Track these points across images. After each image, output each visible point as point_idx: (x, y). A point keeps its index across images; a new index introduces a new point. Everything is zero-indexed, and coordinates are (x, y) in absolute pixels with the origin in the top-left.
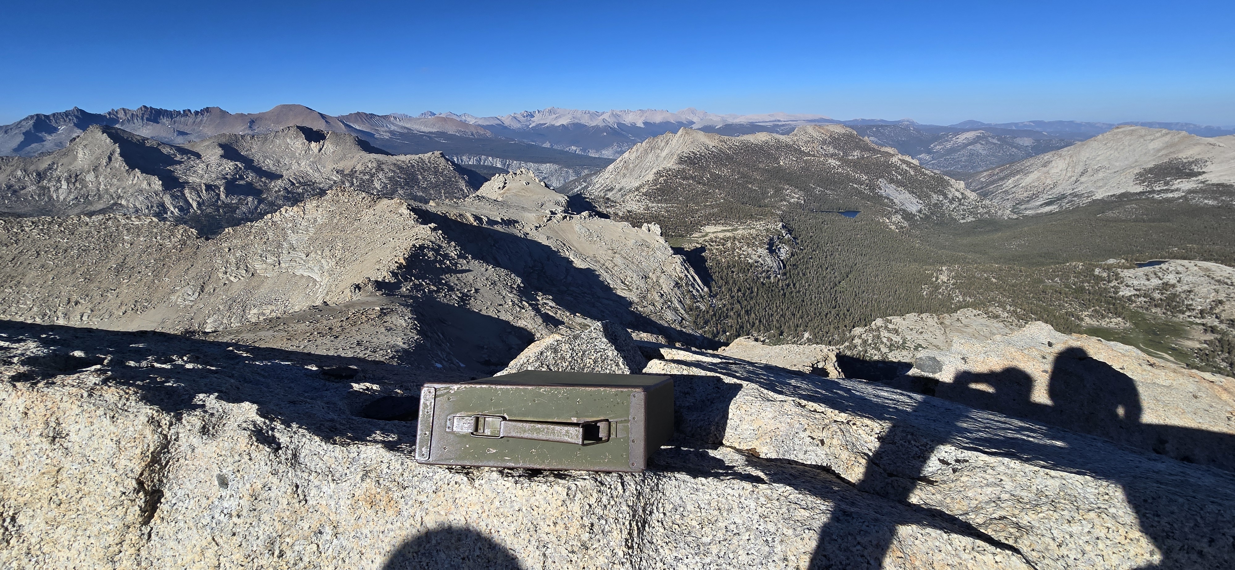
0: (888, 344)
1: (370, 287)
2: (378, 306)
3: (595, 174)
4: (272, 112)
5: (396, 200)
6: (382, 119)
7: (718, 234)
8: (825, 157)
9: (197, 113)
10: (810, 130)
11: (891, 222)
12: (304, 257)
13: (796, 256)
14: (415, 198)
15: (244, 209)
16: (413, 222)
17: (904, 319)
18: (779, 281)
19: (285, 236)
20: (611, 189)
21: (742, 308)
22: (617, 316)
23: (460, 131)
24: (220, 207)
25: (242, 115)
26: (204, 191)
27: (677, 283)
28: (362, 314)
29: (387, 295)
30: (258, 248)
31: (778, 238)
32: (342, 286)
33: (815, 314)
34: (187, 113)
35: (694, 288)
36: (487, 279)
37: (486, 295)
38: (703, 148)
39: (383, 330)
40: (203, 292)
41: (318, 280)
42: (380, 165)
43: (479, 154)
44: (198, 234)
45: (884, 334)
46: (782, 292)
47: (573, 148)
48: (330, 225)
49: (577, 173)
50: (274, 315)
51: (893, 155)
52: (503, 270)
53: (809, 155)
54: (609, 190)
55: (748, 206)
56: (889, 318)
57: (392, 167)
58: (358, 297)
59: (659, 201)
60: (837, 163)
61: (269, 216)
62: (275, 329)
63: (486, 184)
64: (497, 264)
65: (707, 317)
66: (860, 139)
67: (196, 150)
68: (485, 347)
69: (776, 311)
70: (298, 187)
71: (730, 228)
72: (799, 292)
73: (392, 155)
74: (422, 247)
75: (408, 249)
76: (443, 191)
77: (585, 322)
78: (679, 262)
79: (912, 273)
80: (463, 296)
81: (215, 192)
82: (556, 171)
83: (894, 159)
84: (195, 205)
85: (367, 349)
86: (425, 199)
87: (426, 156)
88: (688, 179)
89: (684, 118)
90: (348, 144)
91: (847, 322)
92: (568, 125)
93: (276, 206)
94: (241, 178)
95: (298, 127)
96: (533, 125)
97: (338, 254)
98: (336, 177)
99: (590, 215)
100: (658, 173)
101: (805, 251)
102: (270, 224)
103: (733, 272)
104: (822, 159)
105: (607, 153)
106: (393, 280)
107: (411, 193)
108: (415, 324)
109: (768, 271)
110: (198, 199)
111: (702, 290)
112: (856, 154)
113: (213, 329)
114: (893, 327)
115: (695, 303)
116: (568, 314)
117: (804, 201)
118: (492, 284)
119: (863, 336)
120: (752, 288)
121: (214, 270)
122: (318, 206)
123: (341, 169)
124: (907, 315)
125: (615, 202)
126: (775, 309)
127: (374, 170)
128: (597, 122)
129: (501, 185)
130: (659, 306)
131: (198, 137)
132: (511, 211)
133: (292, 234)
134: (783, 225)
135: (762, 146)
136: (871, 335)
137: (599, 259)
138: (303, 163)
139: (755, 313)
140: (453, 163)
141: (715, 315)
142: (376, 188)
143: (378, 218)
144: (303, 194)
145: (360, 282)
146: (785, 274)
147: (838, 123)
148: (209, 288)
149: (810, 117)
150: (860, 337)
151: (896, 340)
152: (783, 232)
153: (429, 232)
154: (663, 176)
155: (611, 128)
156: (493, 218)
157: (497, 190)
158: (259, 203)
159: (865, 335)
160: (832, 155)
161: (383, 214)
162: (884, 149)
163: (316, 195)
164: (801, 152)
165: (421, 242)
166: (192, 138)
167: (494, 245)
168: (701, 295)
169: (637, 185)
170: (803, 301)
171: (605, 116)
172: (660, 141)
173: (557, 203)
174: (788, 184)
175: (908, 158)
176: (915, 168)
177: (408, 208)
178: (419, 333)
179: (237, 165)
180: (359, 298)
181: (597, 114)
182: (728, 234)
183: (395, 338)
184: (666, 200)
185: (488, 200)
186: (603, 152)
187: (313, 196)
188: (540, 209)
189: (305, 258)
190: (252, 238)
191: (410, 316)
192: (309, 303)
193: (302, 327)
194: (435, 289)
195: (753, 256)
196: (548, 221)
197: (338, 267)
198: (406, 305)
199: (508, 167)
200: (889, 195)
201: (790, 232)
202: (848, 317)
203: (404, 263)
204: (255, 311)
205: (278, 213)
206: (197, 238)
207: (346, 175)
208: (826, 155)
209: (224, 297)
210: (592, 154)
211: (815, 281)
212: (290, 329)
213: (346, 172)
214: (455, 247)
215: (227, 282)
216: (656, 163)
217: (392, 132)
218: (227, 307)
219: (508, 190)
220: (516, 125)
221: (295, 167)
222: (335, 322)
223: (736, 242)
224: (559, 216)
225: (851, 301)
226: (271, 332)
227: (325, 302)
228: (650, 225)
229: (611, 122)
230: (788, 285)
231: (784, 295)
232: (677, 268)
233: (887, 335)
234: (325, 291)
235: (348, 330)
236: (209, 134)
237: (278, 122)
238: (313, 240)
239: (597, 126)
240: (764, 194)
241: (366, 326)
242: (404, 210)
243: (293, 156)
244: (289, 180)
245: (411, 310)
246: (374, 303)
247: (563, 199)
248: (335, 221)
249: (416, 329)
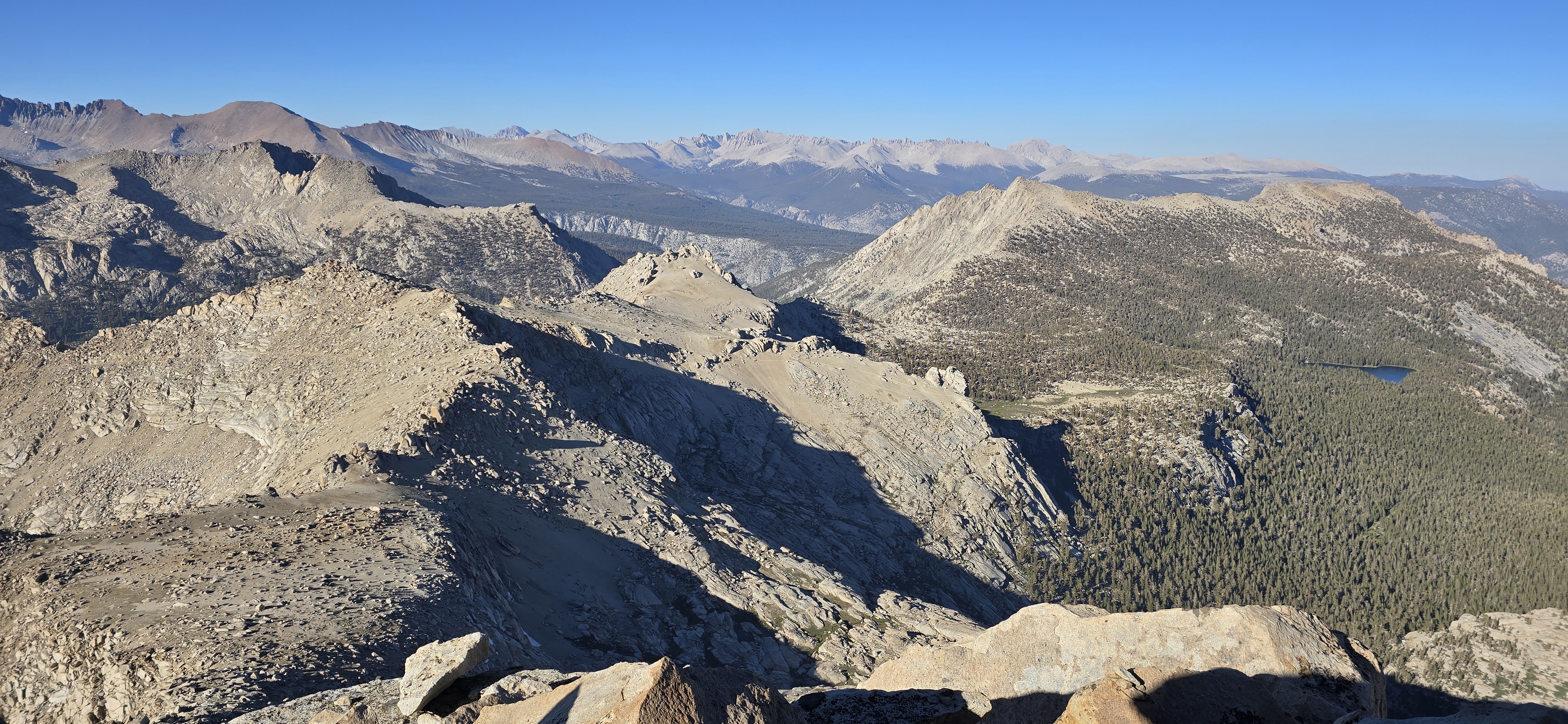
0: (1492, 676)
1: (365, 465)
2: (376, 503)
3: (833, 262)
4: (218, 114)
5: (438, 293)
6: (425, 138)
7: (1091, 400)
8: (1329, 249)
9: (80, 109)
10: (1296, 191)
11: (1486, 397)
12: (242, 394)
13: (1266, 459)
14: (473, 291)
15: (139, 294)
16: (465, 337)
17: (1529, 621)
18: (1226, 510)
19: (211, 353)
20: (864, 295)
21: (1143, 566)
22: (866, 560)
23: (572, 167)
24: (95, 287)
25: (163, 117)
26: (69, 256)
27: (998, 498)
28: (344, 518)
29: (399, 482)
30: (157, 371)
31: (1226, 416)
32: (309, 458)
33: (1314, 592)
34: (61, 108)
35: (1035, 510)
36: (602, 461)
37: (596, 495)
38: (1061, 220)
39: (381, 554)
40: (36, 452)
41: (262, 443)
42: (411, 223)
43: (606, 212)
44: (46, 337)
45: (1481, 651)
46: (1234, 536)
47: (792, 210)
48: (302, 335)
49: (797, 260)
50: (166, 509)
51: (1486, 253)
52: (636, 444)
53: (1295, 244)
54: (859, 296)
55: (1155, 346)
56: (1494, 615)
57: (434, 230)
58: (339, 481)
59: (964, 324)
60: (1357, 262)
61: (187, 310)
62: (165, 539)
63: (616, 272)
64: (626, 433)
65: (1064, 577)
66: (1408, 215)
67: (71, 177)
68: (587, 606)
69: (1222, 577)
70: (249, 258)
71: (1117, 388)
72: (1274, 538)
73: (437, 206)
74: (478, 388)
75: (452, 390)
76: (528, 281)
77: (800, 567)
78: (1003, 453)
79: (1540, 515)
80: (550, 494)
81: (89, 258)
82: (755, 253)
83: (1489, 262)
84: (48, 281)
85: (343, 594)
86: (492, 295)
87: (502, 212)
88: (1026, 281)
89: (1021, 160)
90: (355, 181)
91: (1390, 617)
92: (784, 164)
93: (201, 291)
94: (144, 235)
95: (264, 144)
96: (716, 161)
97: (311, 393)
98: (324, 243)
99: (820, 345)
100: (965, 267)
101: (1285, 450)
102: (185, 326)
103: (1122, 483)
104: (1322, 254)
105: (858, 223)
106: (414, 453)
107: (466, 282)
108: (447, 548)
109: (1202, 487)
110: (57, 271)
111: (1054, 518)
112: (1399, 246)
113: (44, 530)
114: (1503, 637)
115: (1038, 544)
116: (764, 547)
117: (1284, 341)
118: (611, 472)
119: (1431, 654)
120: (1166, 521)
121: (67, 409)
122: (283, 297)
123: (336, 227)
124: (1536, 612)
125: (872, 321)
126: (1218, 573)
127: (398, 234)
128: (845, 161)
129: (646, 275)
130: (957, 545)
131: (75, 153)
132: (663, 326)
133: (225, 349)
134: (1235, 389)
135: (1188, 221)
136: (1449, 652)
137: (832, 434)
138: (265, 213)
139: (1172, 578)
140: (553, 227)
141: (1081, 574)
142: (397, 268)
143: (397, 326)
144: (256, 271)
145: (346, 452)
146: (1241, 496)
147: (1358, 179)
148: (48, 447)
149: (1296, 167)
150: (1423, 654)
151: (1511, 668)
152: (1236, 403)
153: (496, 360)
154: (973, 274)
155: (869, 173)
156: (624, 339)
157: (636, 283)
158: (170, 285)
159: (1435, 651)
160: (1346, 247)
161: (408, 318)
162: (1462, 239)
163: (282, 274)
164: (1276, 236)
165: (476, 379)
166: (63, 154)
167: (622, 394)
168: (1050, 529)
169: (917, 288)
170: (1285, 560)
171: (861, 151)
172: (971, 202)
173: (755, 318)
174: (1247, 303)
175: (1521, 261)
176: (1537, 282)
177: (459, 310)
178: (453, 566)
179: (139, 210)
180: (341, 484)
181: (843, 146)
182: (1113, 401)
183: (403, 574)
184: (977, 323)
185: (617, 302)
186: (852, 221)
187: (276, 276)
188: (719, 327)
189: (243, 398)
190: (147, 350)
191: (440, 530)
192: (240, 490)
193: (219, 537)
194: (496, 475)
195: (1168, 452)
196: (734, 350)
197: (307, 420)
198: (433, 506)
199: (661, 241)
200: (1479, 337)
201: (1252, 403)
202: (1391, 604)
203: (439, 419)
204: (130, 498)
205: (204, 306)
206: (44, 345)
207: (344, 240)
208: (1332, 246)
209: (75, 465)
210: (830, 223)
211: (1311, 518)
212: (195, 540)
213: (345, 234)
214: (544, 392)
215: (85, 436)
216: (960, 246)
217: (441, 163)
218: (78, 487)
219: (659, 285)
220: (682, 161)
221: (248, 218)
222: (287, 533)
223: (1131, 419)
224: (758, 342)
225: (1398, 570)
226: (157, 544)
227: (272, 489)
228: (942, 372)
229: (872, 160)
230: (1250, 521)
231: (1240, 543)
232: (999, 465)
233: (1487, 654)
234: (274, 468)
235: (310, 551)
236: (97, 148)
237: (227, 133)
238: (263, 363)
239: (842, 171)
240: (1193, 319)
241: (347, 544)
242: (451, 314)
243: (246, 199)
244: (233, 243)
245: (442, 518)
246: (369, 498)
247: (766, 309)
248: (313, 327)
249: (448, 557)
